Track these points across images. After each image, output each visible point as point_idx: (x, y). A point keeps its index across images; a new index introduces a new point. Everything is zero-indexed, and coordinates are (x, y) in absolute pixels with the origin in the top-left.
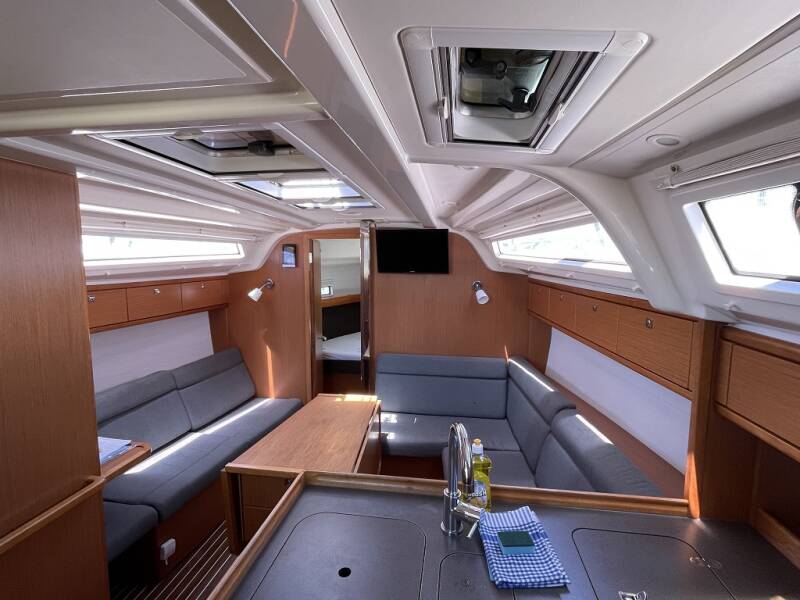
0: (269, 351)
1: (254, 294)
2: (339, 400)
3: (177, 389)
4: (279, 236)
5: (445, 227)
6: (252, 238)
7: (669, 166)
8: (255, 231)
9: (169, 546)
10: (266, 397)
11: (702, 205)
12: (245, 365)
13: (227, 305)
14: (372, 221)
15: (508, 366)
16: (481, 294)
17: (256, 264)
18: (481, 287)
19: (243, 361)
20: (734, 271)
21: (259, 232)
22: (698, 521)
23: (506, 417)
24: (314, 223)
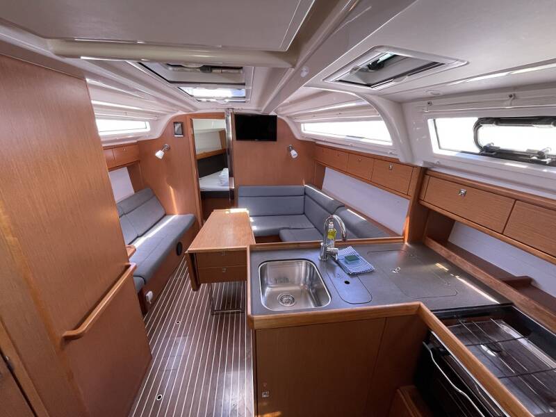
0: (171, 189)
1: (159, 154)
2: (227, 212)
3: (125, 214)
4: (170, 116)
5: (275, 114)
6: (155, 118)
7: (427, 102)
8: (155, 113)
9: (150, 294)
10: (173, 214)
11: (434, 120)
12: (157, 198)
13: (139, 161)
14: (233, 109)
15: (305, 188)
16: (294, 153)
17: (157, 135)
18: (293, 149)
19: (155, 195)
20: (440, 148)
21: (158, 114)
22: (406, 243)
23: (304, 213)
24: (196, 109)
